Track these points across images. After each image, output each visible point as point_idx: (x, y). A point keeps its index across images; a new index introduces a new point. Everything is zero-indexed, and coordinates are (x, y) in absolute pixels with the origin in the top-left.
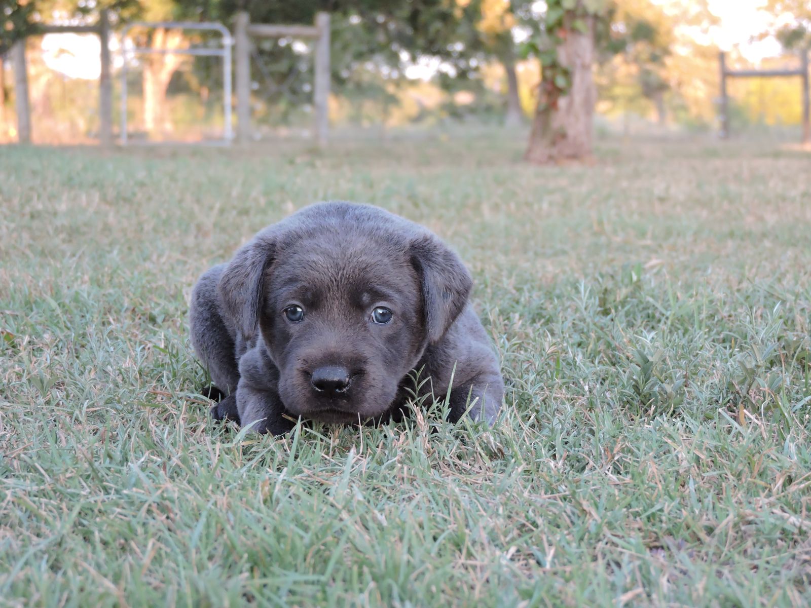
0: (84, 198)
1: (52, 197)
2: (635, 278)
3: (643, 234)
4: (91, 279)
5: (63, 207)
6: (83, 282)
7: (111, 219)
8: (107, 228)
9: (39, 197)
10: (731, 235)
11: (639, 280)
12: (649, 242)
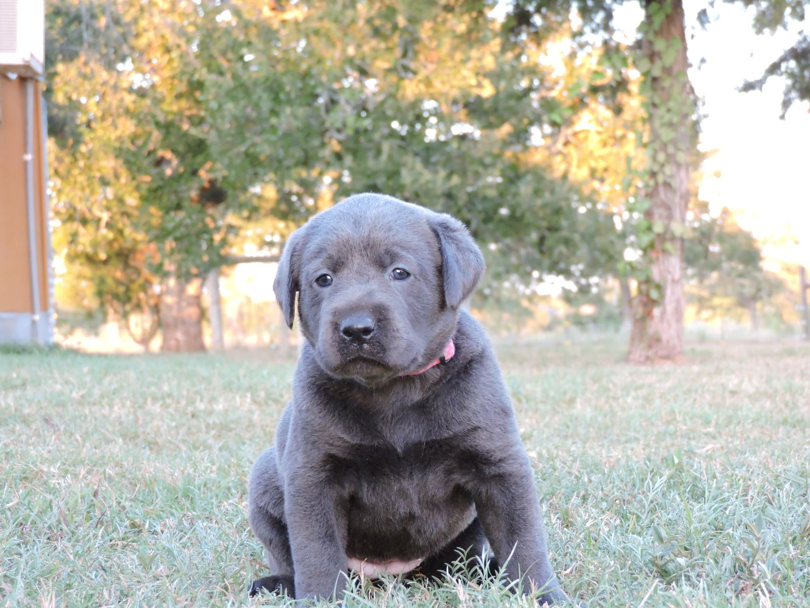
0: (238, 399)
1: (213, 400)
2: (676, 461)
3: (707, 423)
4: (219, 469)
5: (219, 407)
6: (211, 472)
7: (256, 417)
8: (251, 425)
9: (201, 401)
10: (785, 422)
11: (679, 463)
12: (711, 429)
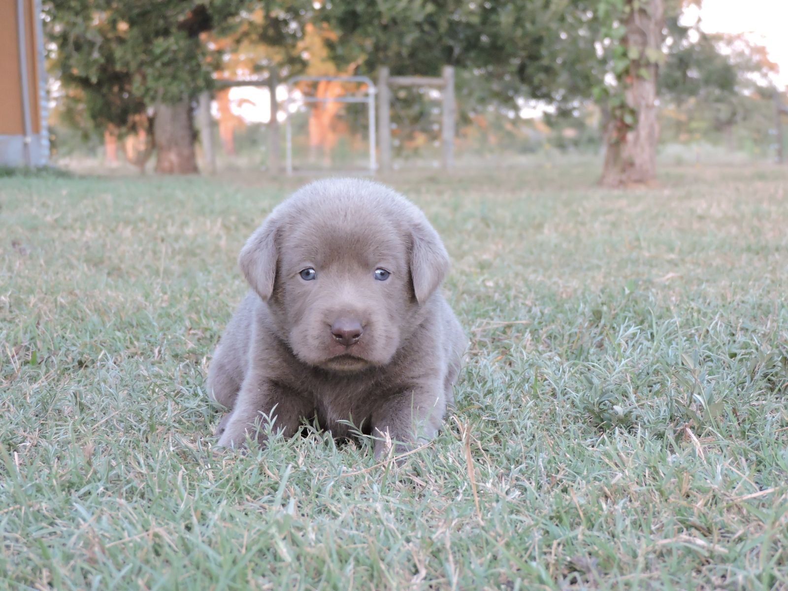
2: (627, 292)
3: (671, 249)
5: (189, 231)
10: (749, 249)
11: (630, 294)
